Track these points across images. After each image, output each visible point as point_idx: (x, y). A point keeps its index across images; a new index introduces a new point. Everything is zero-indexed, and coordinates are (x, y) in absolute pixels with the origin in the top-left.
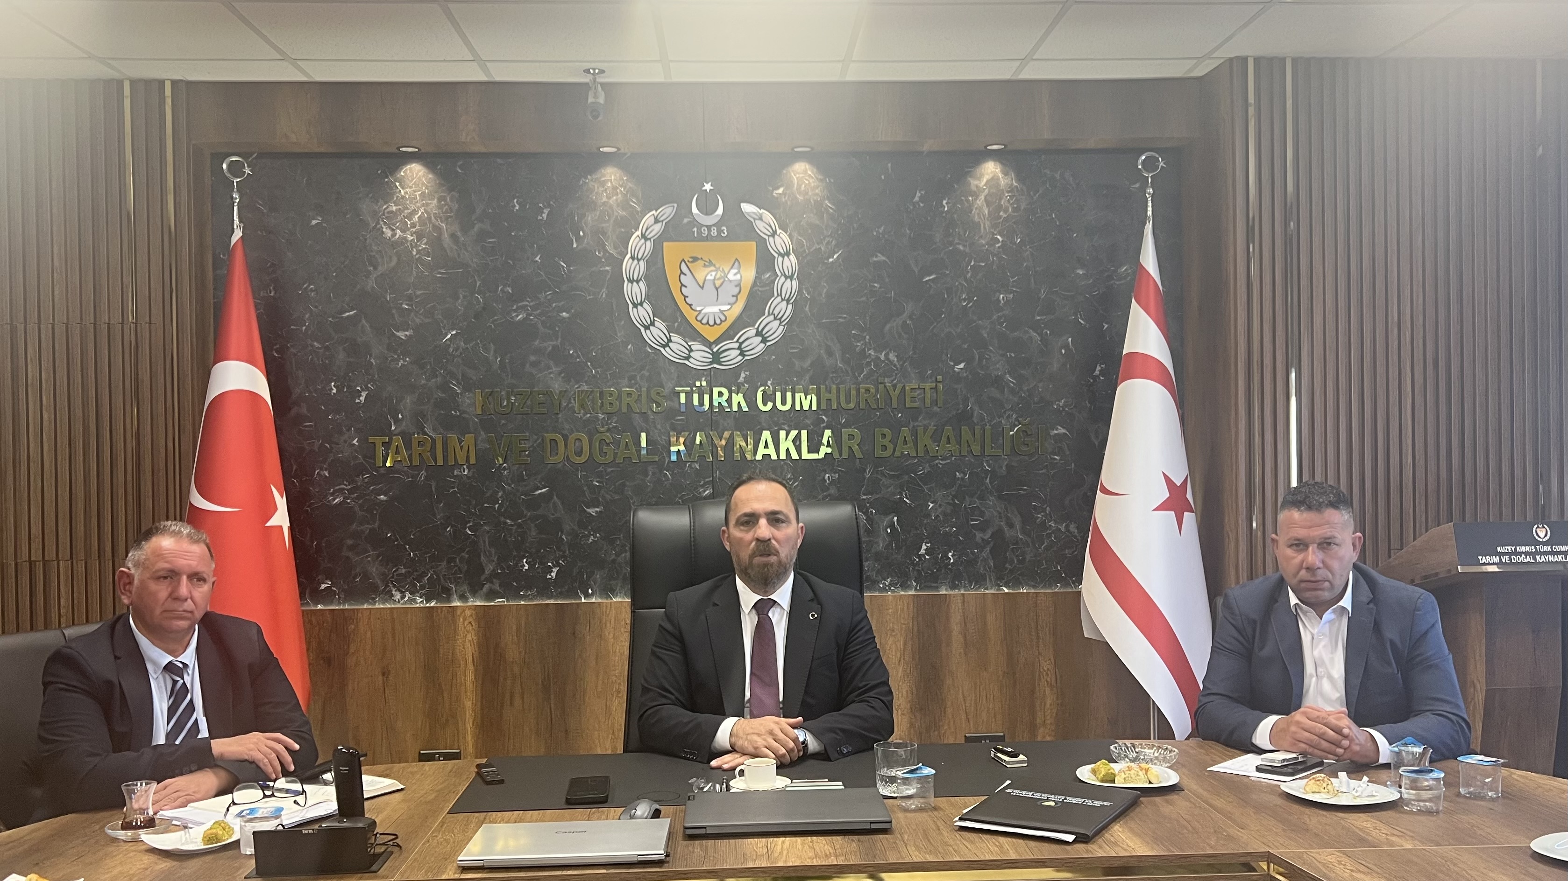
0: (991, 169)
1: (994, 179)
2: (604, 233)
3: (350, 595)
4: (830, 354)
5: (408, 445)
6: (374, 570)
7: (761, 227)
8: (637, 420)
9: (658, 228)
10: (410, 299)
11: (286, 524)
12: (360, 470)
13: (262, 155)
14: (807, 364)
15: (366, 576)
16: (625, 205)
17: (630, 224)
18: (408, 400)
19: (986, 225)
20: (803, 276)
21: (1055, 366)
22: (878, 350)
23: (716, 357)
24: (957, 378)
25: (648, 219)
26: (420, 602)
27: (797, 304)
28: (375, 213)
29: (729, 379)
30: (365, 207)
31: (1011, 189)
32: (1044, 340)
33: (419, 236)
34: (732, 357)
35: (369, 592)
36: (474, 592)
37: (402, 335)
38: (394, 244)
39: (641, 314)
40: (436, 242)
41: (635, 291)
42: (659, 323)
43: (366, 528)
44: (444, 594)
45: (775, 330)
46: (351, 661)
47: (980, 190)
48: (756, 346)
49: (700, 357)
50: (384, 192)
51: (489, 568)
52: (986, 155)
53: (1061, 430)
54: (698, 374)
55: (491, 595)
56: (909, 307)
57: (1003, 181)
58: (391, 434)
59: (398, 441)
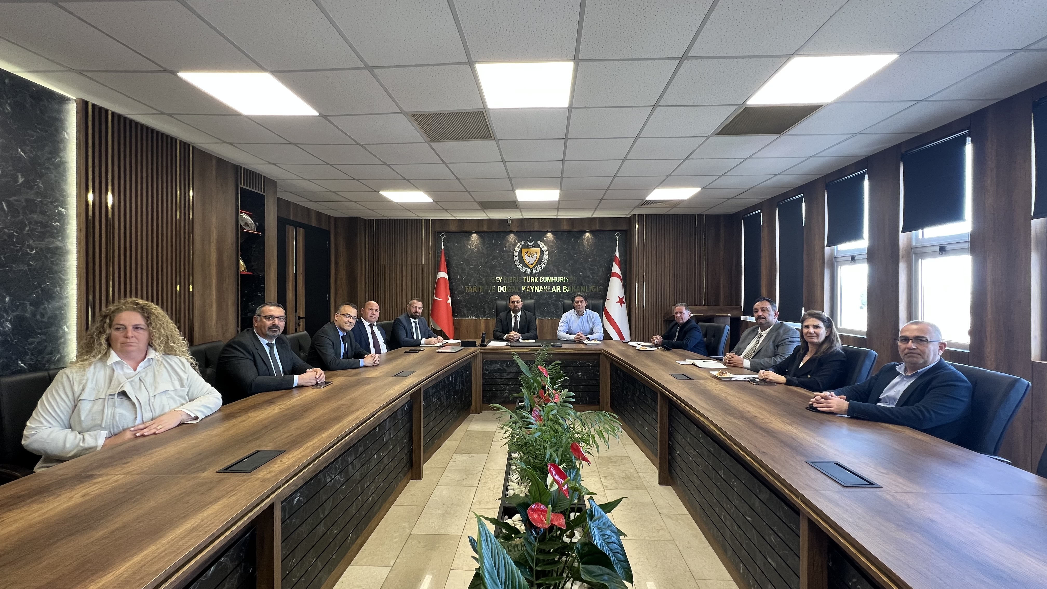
0: (588, 234)
1: (588, 236)
2: (510, 247)
3: (461, 317)
4: (554, 271)
5: (472, 288)
6: (465, 312)
7: (541, 245)
8: (516, 284)
9: (521, 246)
10: (473, 260)
11: (450, 302)
12: (463, 293)
13: (446, 232)
14: (550, 273)
15: (464, 313)
16: (514, 241)
17: (515, 245)
18: (472, 279)
19: (586, 245)
20: (549, 255)
21: (600, 274)
22: (564, 270)
23: (532, 271)
24: (580, 276)
25: (519, 244)
26: (474, 318)
27: (548, 261)
28: (467, 243)
29: (534, 276)
30: (465, 242)
31: (592, 238)
32: (598, 269)
33: (475, 248)
34: (535, 271)
35: (465, 316)
36: (484, 316)
37: (471, 267)
38: (470, 249)
39: (517, 263)
40: (478, 249)
41: (516, 258)
42: (521, 264)
43: (464, 304)
44: (478, 317)
45: (543, 266)
46: (461, 329)
47: (585, 239)
48: (540, 269)
49: (528, 271)
50: (469, 239)
51: (487, 312)
52: (586, 232)
53: (601, 287)
54: (528, 275)
55: (487, 317)
56: (571, 262)
57: (590, 237)
58: (469, 286)
59: (470, 287)
